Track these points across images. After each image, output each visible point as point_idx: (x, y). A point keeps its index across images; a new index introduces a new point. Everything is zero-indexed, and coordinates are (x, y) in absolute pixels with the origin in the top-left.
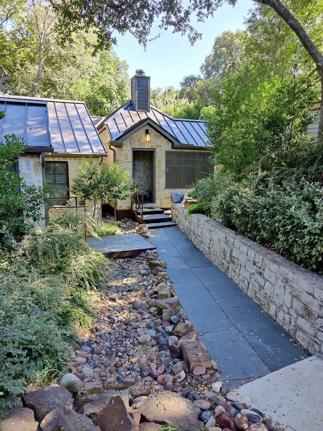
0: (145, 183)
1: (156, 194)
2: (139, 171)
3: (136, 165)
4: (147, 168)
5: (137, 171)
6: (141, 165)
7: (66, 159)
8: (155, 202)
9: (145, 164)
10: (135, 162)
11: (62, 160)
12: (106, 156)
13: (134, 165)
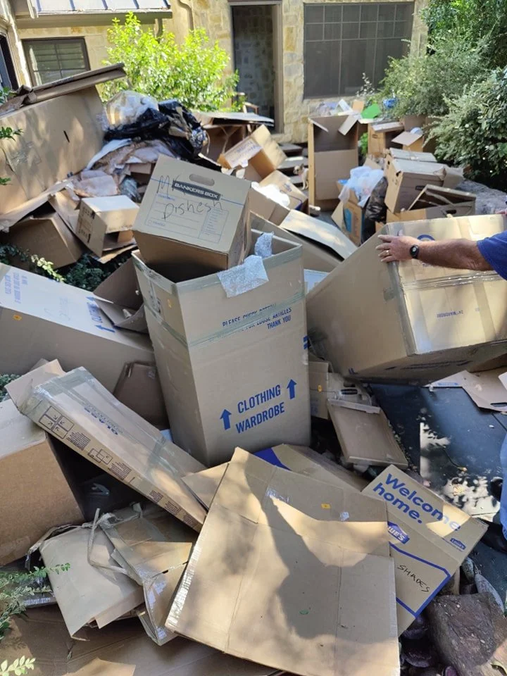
0: (259, 88)
1: (285, 112)
2: (246, 61)
3: (240, 45)
4: (264, 52)
5: (243, 60)
6: (250, 45)
7: (79, 31)
8: (282, 132)
9: (258, 44)
10: (238, 40)
11: (69, 33)
12: (169, 15)
13: (235, 46)
